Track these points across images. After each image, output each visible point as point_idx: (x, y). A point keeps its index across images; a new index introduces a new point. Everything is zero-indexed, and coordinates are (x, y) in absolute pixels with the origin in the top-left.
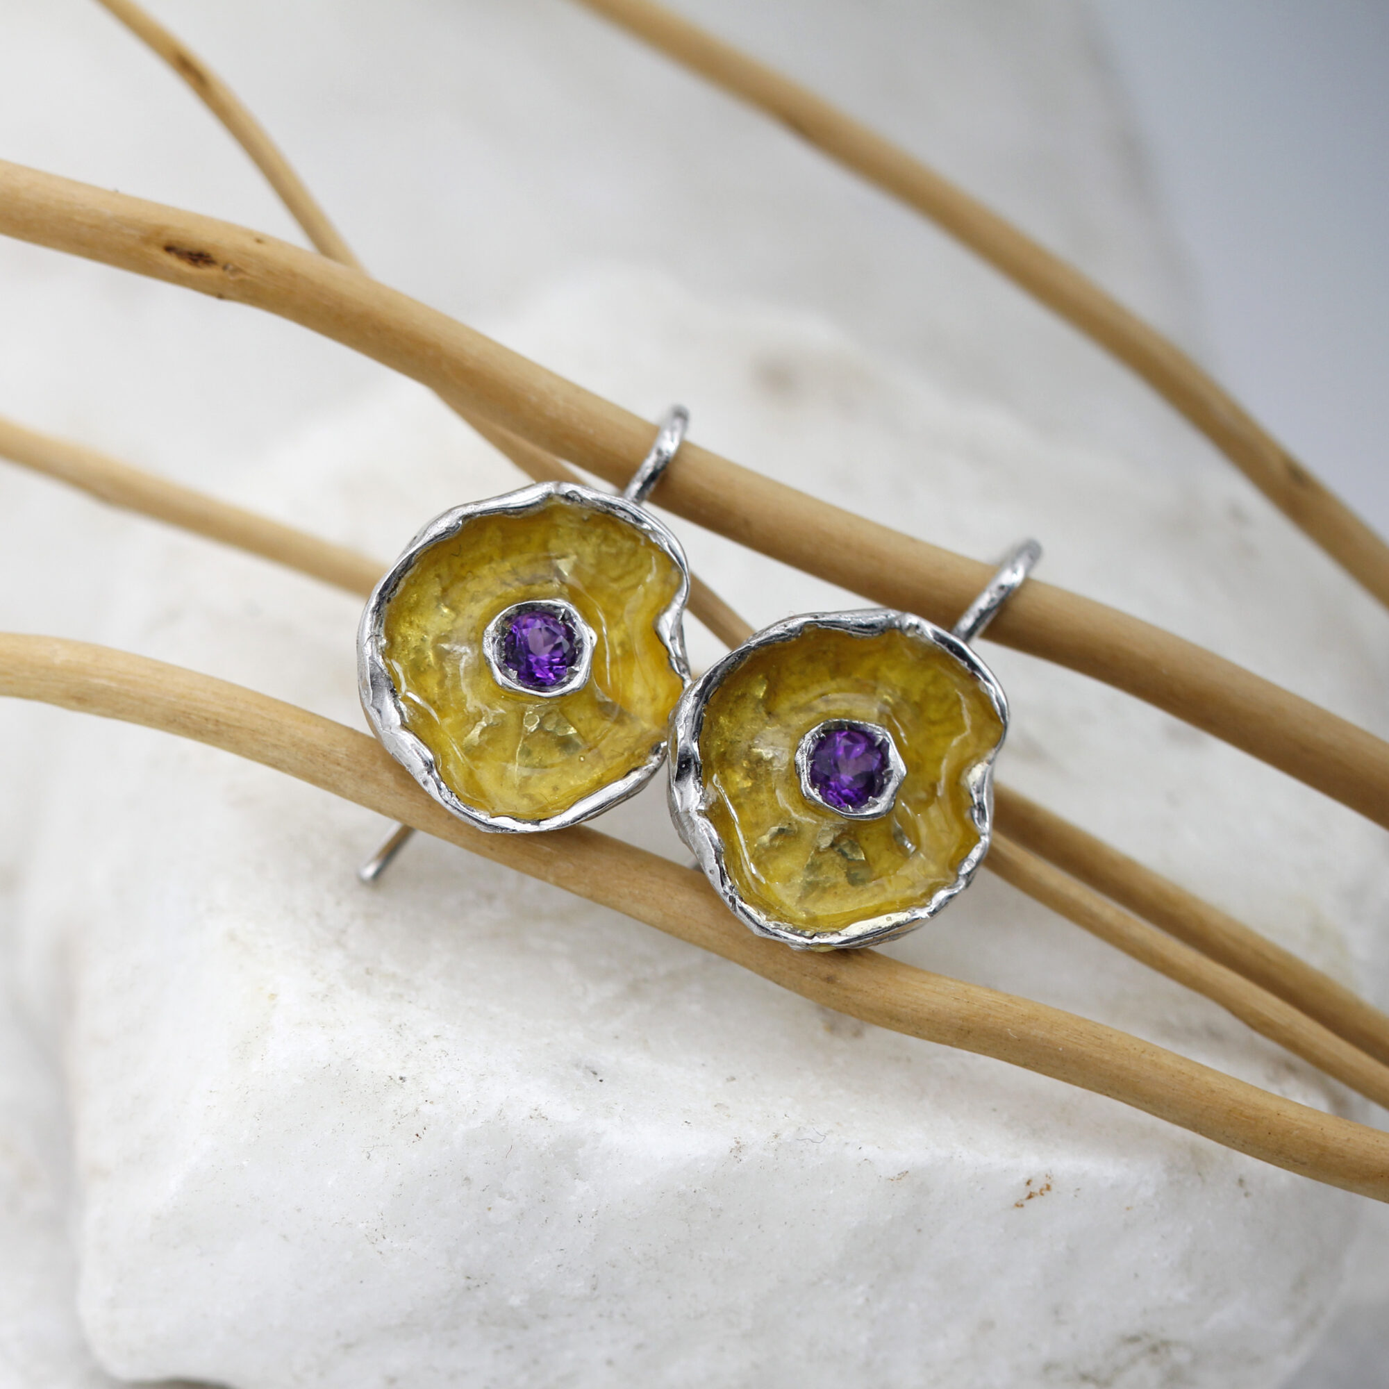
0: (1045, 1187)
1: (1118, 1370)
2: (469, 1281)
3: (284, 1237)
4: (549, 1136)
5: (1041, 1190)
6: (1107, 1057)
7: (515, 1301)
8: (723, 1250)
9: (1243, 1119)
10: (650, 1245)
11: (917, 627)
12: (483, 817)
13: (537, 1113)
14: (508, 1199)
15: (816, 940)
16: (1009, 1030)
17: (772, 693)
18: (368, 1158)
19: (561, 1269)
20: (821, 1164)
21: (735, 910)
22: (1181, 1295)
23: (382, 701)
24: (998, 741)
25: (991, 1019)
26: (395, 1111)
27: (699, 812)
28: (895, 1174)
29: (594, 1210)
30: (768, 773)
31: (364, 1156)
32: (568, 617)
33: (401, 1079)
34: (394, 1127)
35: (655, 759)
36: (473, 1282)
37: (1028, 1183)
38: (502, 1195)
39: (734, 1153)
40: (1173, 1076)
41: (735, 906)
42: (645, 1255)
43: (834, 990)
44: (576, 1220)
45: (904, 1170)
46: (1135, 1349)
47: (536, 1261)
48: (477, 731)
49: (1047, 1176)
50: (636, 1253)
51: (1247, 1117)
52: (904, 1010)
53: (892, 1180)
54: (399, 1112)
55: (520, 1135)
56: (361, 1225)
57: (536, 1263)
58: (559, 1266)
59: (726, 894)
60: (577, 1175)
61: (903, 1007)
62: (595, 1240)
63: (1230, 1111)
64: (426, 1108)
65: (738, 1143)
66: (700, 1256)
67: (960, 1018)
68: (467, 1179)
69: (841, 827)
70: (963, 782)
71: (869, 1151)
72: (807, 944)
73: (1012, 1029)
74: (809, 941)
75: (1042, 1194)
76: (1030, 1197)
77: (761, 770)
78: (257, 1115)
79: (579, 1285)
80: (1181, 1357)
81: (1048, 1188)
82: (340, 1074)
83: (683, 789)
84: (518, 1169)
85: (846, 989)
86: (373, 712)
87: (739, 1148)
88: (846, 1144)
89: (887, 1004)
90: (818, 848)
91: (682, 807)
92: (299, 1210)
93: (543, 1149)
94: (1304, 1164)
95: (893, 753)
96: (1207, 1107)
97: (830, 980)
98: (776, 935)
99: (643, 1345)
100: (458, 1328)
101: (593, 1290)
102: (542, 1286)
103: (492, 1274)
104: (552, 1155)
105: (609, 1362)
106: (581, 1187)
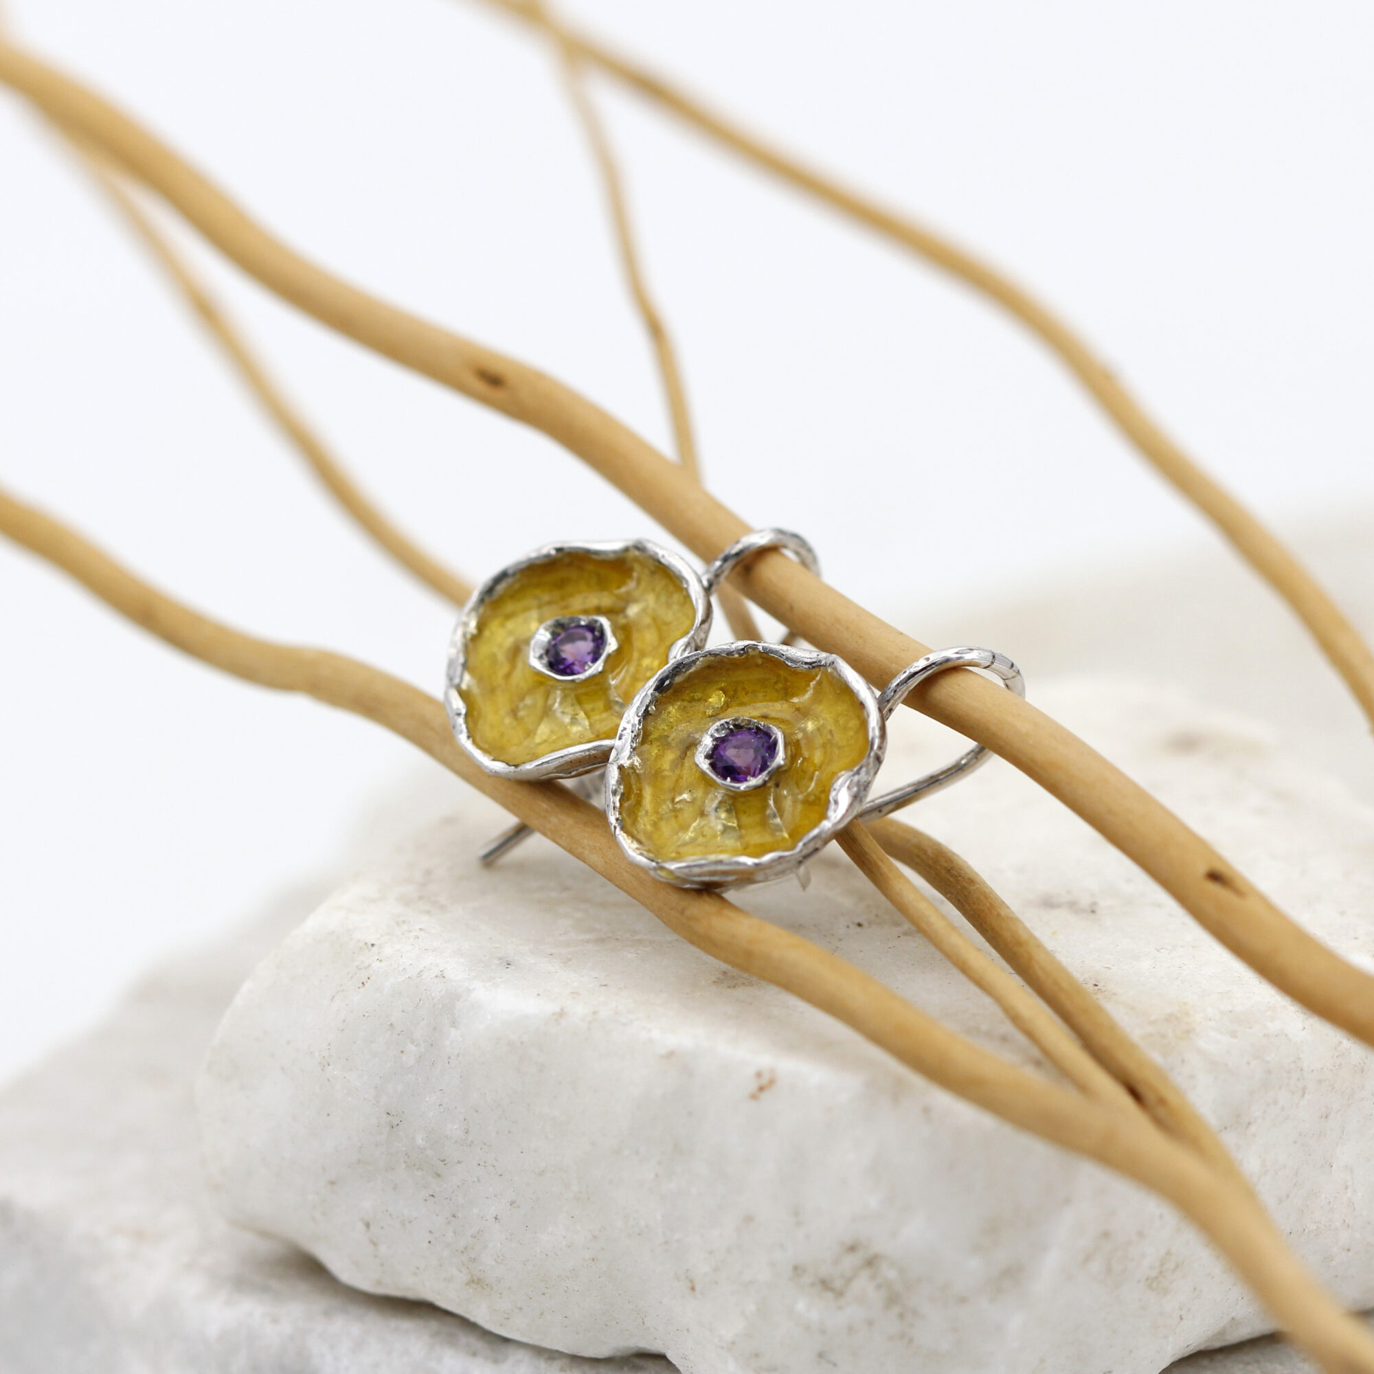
0: (771, 1080)
1: (846, 1279)
2: (390, 1117)
4: (443, 992)
5: (769, 1083)
7: (420, 1141)
10: (498, 1092)
11: (833, 663)
13: (440, 973)
14: (414, 1045)
15: (660, 865)
19: (442, 1109)
21: (616, 837)
28: (666, 1052)
29: (457, 1052)
32: (601, 630)
33: (371, 945)
36: (394, 1122)
37: (758, 1074)
38: (412, 1042)
39: (557, 1016)
41: (616, 834)
42: (495, 1101)
44: (447, 1061)
45: (672, 1050)
46: (855, 1259)
47: (428, 1100)
49: (771, 1070)
53: (662, 1056)
55: (427, 991)
57: (428, 1103)
58: (440, 1105)
60: (454, 1024)
62: (461, 1082)
68: (391, 1025)
72: (655, 867)
75: (770, 1087)
76: (761, 1089)
79: (457, 1127)
80: (888, 1272)
81: (774, 1081)
84: (422, 1020)
87: (562, 1014)
93: (436, 1001)
99: (515, 1202)
100: (393, 1169)
101: (466, 1135)
102: (432, 1125)
103: (403, 1112)
104: (441, 1006)
105: (496, 1218)
106: (454, 1033)
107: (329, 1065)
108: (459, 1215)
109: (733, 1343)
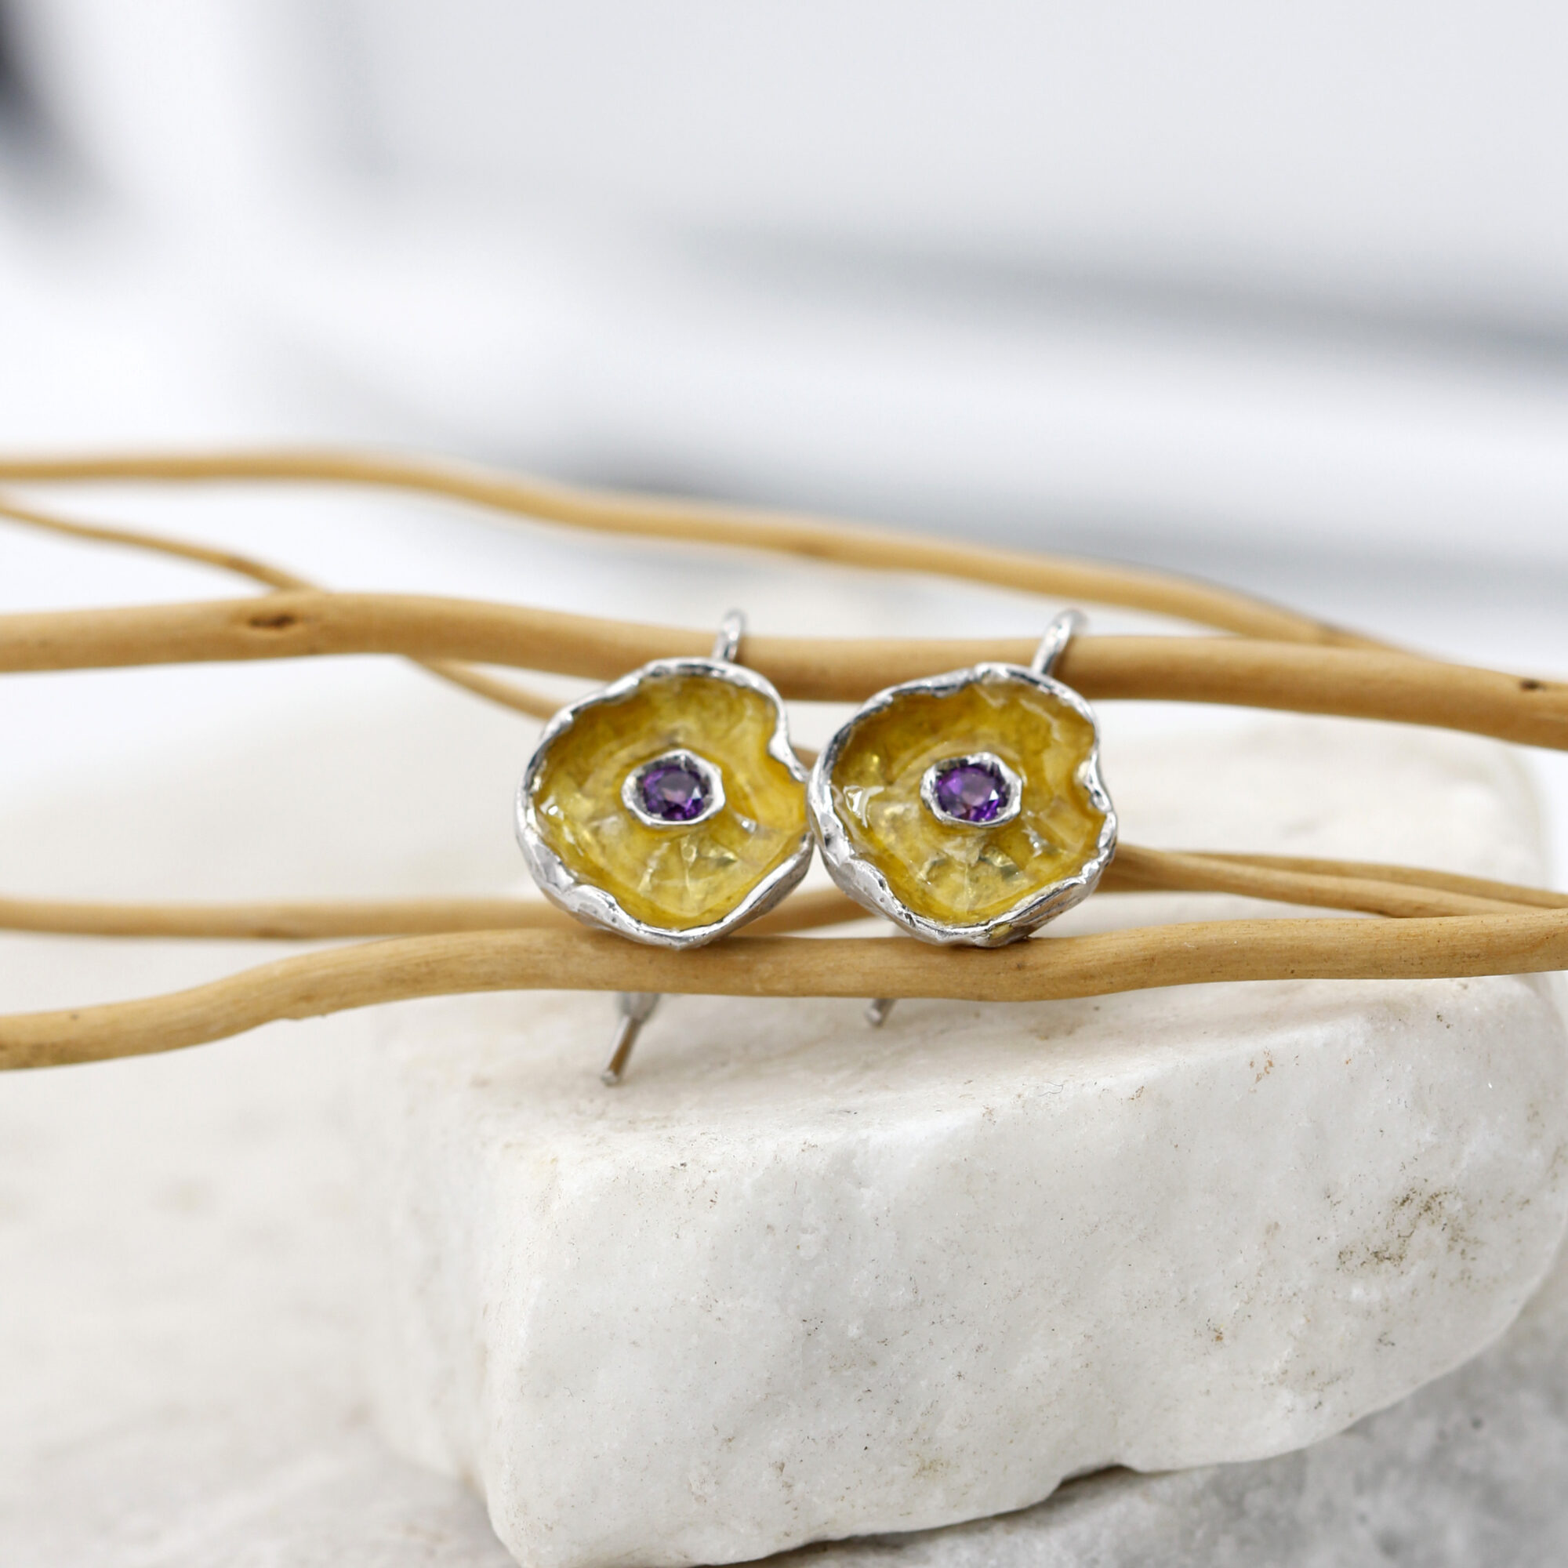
0: (1268, 1064)
1: (1403, 1238)
2: (806, 1324)
3: (634, 1343)
4: (824, 1159)
5: (1266, 1068)
6: (1277, 935)
7: (853, 1331)
8: (1013, 1215)
9: (1412, 938)
10: (947, 1228)
11: (988, 672)
12: (675, 933)
13: (807, 1145)
14: (811, 1233)
15: (992, 923)
16: (1185, 943)
17: (887, 761)
18: (678, 1237)
19: (880, 1281)
20: (1068, 1109)
21: (914, 925)
22: (1427, 1137)
23: (555, 875)
24: (1093, 740)
25: (1167, 941)
26: (686, 1190)
27: (853, 857)
28: (1132, 1092)
29: (885, 1208)
30: (905, 824)
31: (674, 1238)
32: (689, 763)
33: (682, 1165)
34: (690, 1203)
35: (805, 846)
36: (812, 1326)
37: (1252, 1064)
38: (804, 1231)
39: (987, 1117)
40: (1339, 929)
41: (913, 922)
42: (946, 1240)
43: (1028, 975)
44: (874, 1225)
45: (1139, 1087)
46: (1410, 1210)
47: (855, 1280)
48: (647, 878)
49: (1265, 1053)
50: (938, 1242)
51: (1414, 936)
52: (1090, 964)
53: (1133, 1099)
54: (689, 1190)
55: (799, 1169)
56: (693, 1299)
57: (857, 1282)
58: (876, 1278)
59: (901, 913)
60: (860, 1184)
61: (1090, 961)
62: (898, 1239)
63: (1398, 936)
64: (711, 1177)
65: (987, 1108)
66: (995, 1228)
67: (1141, 950)
68: (769, 1227)
69: (983, 838)
70: (1076, 781)
71: (1104, 1082)
72: (986, 930)
73: (1188, 942)
74: (987, 927)
75: (1268, 1073)
76: (1258, 1079)
77: (898, 824)
78: (572, 1241)
79: (901, 1293)
80: (1453, 1206)
81: (1271, 1064)
82: (629, 1182)
83: (834, 851)
84: (809, 1201)
85: (1037, 969)
86: (551, 887)
87: (990, 1112)
88: (1083, 1085)
89: (1075, 965)
90: (969, 865)
91: (838, 862)
92: (637, 1310)
93: (823, 1172)
94: (1478, 956)
95: (1005, 772)
96: (1377, 941)
97: (1020, 967)
98: (956, 934)
99: (982, 1346)
100: (815, 1383)
101: (916, 1295)
102: (870, 1304)
103: (824, 1310)
104: (832, 1174)
105: (960, 1376)
106: (867, 1193)
107: (717, 1302)
108: (902, 1398)
109: (1285, 1372)
